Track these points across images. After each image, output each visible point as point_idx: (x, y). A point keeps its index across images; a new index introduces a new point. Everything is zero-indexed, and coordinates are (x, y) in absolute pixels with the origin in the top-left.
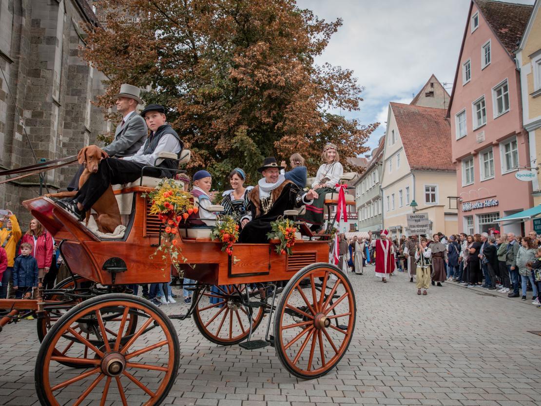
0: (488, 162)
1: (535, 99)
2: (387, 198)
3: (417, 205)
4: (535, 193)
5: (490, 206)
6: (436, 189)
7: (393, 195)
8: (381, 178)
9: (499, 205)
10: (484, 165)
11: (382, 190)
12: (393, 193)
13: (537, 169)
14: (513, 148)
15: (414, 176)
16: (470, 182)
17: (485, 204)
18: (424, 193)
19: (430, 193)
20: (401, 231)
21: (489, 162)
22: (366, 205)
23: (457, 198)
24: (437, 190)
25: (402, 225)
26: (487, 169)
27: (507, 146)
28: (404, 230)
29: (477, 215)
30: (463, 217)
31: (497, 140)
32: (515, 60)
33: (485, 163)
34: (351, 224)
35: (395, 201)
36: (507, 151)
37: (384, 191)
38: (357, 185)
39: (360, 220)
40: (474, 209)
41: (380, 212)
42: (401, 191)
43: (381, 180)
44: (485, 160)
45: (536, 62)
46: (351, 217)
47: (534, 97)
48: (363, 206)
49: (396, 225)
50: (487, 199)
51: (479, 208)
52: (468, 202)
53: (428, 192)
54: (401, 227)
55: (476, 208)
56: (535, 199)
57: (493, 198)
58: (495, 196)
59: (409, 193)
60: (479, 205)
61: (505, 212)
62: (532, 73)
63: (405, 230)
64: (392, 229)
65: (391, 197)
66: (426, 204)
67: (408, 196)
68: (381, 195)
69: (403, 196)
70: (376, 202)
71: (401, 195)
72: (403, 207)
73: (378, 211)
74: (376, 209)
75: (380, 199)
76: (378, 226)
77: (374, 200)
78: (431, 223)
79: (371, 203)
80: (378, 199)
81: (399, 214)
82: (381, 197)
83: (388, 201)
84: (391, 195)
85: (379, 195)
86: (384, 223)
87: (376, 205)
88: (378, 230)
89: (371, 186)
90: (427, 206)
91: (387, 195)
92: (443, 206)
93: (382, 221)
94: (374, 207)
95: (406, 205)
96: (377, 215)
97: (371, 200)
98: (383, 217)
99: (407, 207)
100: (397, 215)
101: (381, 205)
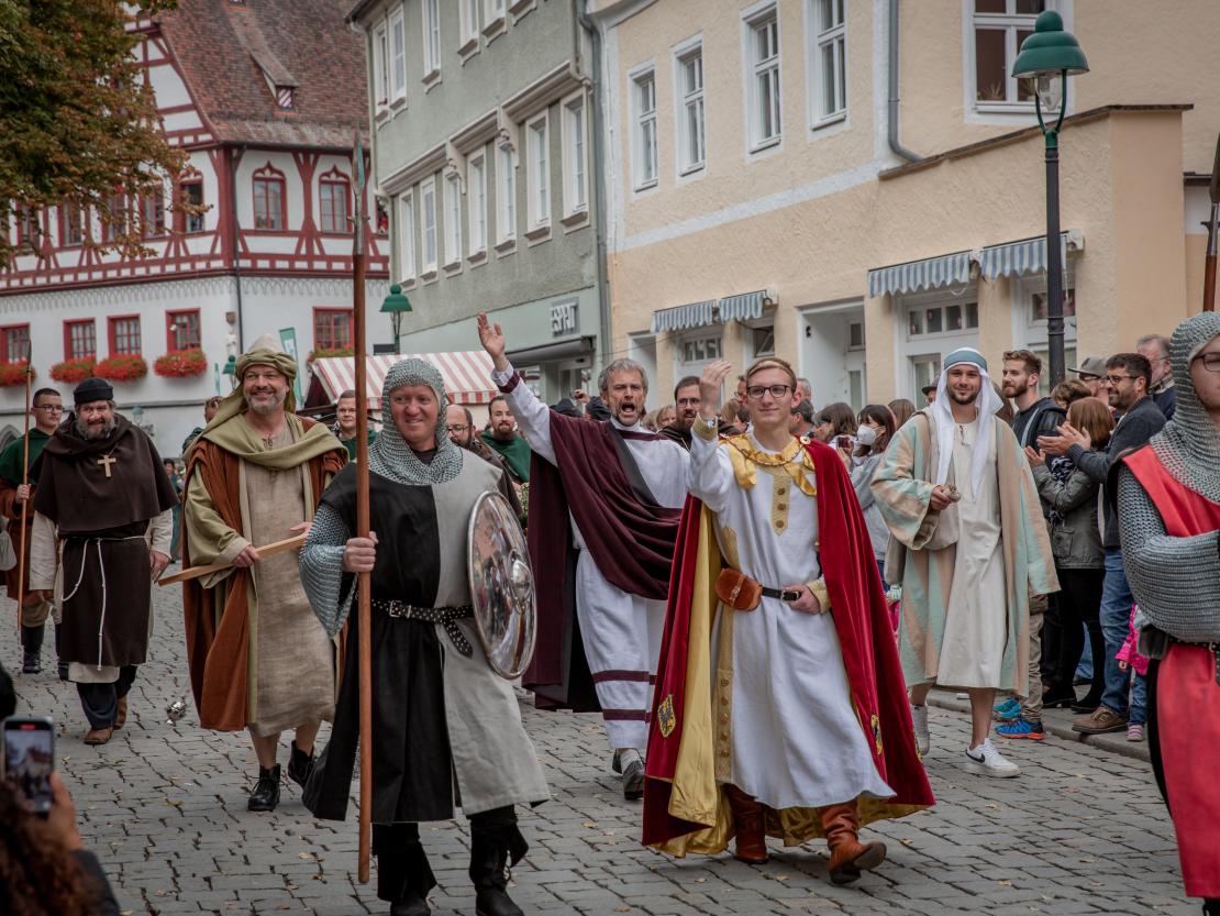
2: (633, 95)
3: (1081, 66)
7: (691, 59)
11: (593, 32)
12: (686, 46)
18: (968, 20)
19: (1012, 21)
20: (763, 337)
22: (451, 152)
25: (775, 289)
28: (791, 329)
34: (317, 311)
37: (611, 39)
38: (370, 17)
39: (407, 272)
41: (572, 205)
42: (765, 26)
46: (320, 265)
48: (434, 165)
49: (717, 295)
53: (991, 21)
54: (770, 308)
59: (848, 29)
63: (800, 324)
64: (677, 324)
65: (671, 80)
66: (980, 113)
67: (833, 54)
68: (587, 70)
69: (780, 60)
70: (538, 127)
71: (765, 55)
72: (777, 144)
73: (561, 193)
74: (537, 181)
75: (570, 106)
76: (558, 308)
77: (521, 113)
78: (1069, 255)
79: (499, 142)
80: (554, 104)
81: (746, 210)
82: (580, 84)
83: (640, 112)
84: (674, 62)
85: (567, 66)
86: (608, 282)
87: (536, 149)
88: (556, 334)
89: (499, 6)
90: (986, 126)
91: (641, 68)
92: (1174, 107)
93: (589, 268)
94: (525, 171)
95: (815, 129)
96: (549, 224)
97: (495, 113)
98: (598, 238)
99: (821, 140)
100: (726, 216)
101: (579, 146)
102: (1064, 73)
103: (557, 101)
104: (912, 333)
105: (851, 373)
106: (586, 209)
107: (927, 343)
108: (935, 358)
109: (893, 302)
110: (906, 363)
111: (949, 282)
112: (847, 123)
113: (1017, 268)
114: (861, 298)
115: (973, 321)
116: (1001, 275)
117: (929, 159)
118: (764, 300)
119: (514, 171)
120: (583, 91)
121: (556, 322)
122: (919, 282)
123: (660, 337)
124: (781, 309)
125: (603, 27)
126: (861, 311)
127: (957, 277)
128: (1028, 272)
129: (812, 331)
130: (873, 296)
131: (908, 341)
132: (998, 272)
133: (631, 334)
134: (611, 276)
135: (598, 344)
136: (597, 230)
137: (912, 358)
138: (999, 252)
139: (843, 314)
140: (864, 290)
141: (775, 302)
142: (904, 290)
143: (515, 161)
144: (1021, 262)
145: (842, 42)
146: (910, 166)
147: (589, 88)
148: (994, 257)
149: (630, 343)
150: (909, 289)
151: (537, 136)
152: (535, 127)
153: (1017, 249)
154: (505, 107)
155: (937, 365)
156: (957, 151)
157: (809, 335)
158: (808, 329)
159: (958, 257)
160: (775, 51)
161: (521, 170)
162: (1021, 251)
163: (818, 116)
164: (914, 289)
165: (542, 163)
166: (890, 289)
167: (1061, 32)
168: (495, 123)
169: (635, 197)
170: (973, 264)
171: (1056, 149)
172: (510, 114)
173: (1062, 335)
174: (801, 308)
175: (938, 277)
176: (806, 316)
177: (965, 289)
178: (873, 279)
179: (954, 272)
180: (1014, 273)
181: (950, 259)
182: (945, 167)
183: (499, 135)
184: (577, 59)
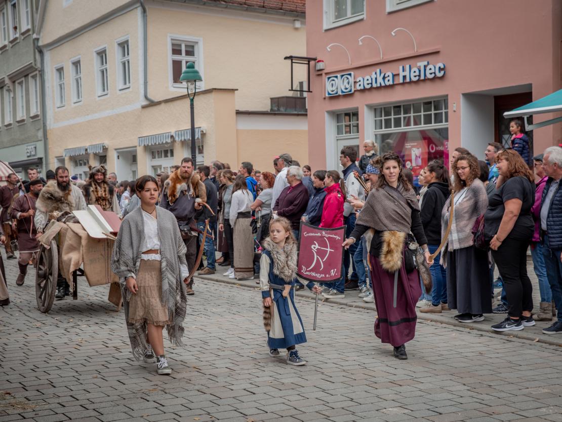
2: (56, 75)
3: (200, 80)
5: (419, 81)
6: (196, 48)
7: (77, 64)
8: (37, 17)
9: (449, 74)
11: (41, 52)
12: (75, 59)
15: (144, 11)
16: (349, 14)
17: (402, 74)
19: (183, 58)
20: (103, 159)
23: (309, 60)
24: (200, 50)
25: (107, 143)
28: (112, 156)
29: (370, 107)
30: (326, 115)
35: (83, 82)
37: (48, 55)
40: (364, 90)
41: (34, 111)
42: (102, 54)
43: (37, 23)
49: (87, 144)
50: (412, 62)
51: (377, 88)
52: (345, 73)
53: (177, 58)
54: (105, 149)
55: (371, 88)
57: (430, 58)
58: (437, 53)
59: (131, 57)
60: (380, 80)
61: (465, 95)
63: (115, 155)
64: (73, 154)
65: (69, 70)
66: (174, 87)
67: (125, 66)
68: (39, 65)
69: (108, 66)
70: (21, 83)
71: (103, 64)
72: (107, 94)
73: (29, 107)
74: (20, 103)
75: (33, 77)
76: (29, 147)
77: (14, 78)
78: (201, 134)
79: (5, 88)
80: (26, 76)
81: (96, 116)
82: (36, 70)
83: (58, 80)
84: (71, 65)
85: (31, 63)
86: (47, 139)
87: (19, 92)
88: (28, 157)
89: (5, 40)
90: (176, 92)
91: (59, 66)
92: (232, 90)
93: (40, 134)
94: (15, 99)
95: (120, 90)
96: (25, 118)
97: (4, 78)
98: (44, 123)
99: (122, 94)
100: (89, 118)
101: (36, 91)
102: (195, 81)
103: (28, 75)
104: (153, 158)
105: (133, 171)
106: (39, 113)
107: (157, 162)
108: (160, 167)
109: (147, 148)
110: (151, 168)
111: (164, 142)
112: (130, 89)
113: (186, 138)
114: (136, 147)
115: (172, 155)
116: (181, 140)
117: (158, 102)
118: (103, 147)
119: (11, 99)
120: (37, 72)
121: (28, 152)
122: (155, 142)
123: (67, 159)
124: (109, 149)
125: (45, 51)
126: (136, 151)
127: (167, 140)
128: (189, 140)
129: (120, 157)
130: (140, 146)
131: (151, 161)
132: (180, 139)
133: (56, 157)
134: (48, 137)
135: (44, 160)
136: (43, 121)
137: (153, 167)
138: (180, 133)
139: (130, 152)
140: (137, 144)
141: (107, 147)
142: (150, 144)
143: (12, 95)
144: (187, 136)
145: (128, 62)
146: (152, 104)
147: (39, 71)
148: (179, 135)
149: (56, 160)
150: (152, 144)
151: (20, 87)
152: (19, 83)
153: (185, 132)
154: (8, 76)
155: (160, 168)
156: (166, 100)
157: (118, 158)
158: (118, 156)
159: (167, 134)
160: (106, 63)
161: (14, 98)
162: (187, 133)
163: (121, 86)
164: (153, 144)
165: (22, 96)
166: (145, 144)
167: (193, 69)
168: (4, 81)
169: (57, 110)
170: (172, 137)
171: (193, 104)
172: (10, 79)
173: (195, 160)
174: (116, 149)
175: (161, 140)
176: (118, 152)
177: (169, 145)
178: (140, 140)
179: (166, 139)
180: (185, 140)
181: (165, 135)
182: (163, 105)
183: (5, 85)
184: (35, 61)
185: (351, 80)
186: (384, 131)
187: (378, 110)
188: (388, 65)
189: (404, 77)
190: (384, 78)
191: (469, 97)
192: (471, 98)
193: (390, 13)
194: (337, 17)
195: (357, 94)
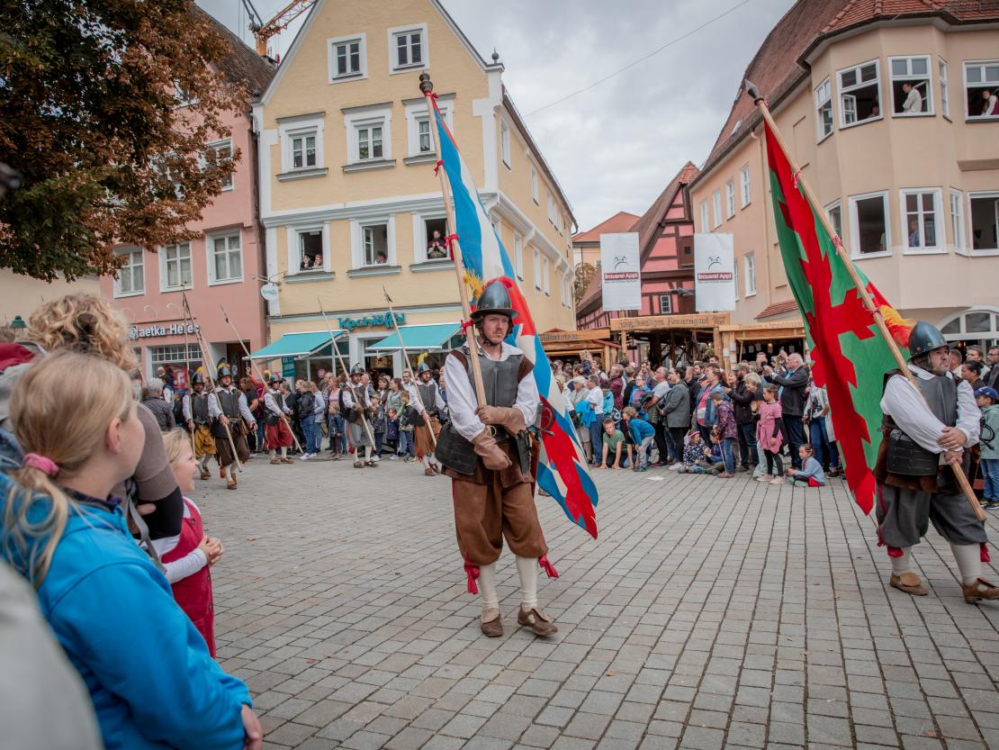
0: (175, 262)
1: (281, 184)
4: (274, 317)
5: (183, 333)
9: (202, 331)
10: (166, 265)
13: (279, 284)
14: (230, 248)
16: (132, 290)
17: (171, 329)
21: (179, 263)
26: (172, 274)
27: (218, 243)
29: (149, 347)
31: (204, 230)
32: (252, 117)
33: (169, 263)
36: (216, 250)
40: (145, 337)
44: (168, 258)
45: (287, 131)
47: (281, 181)
50: (177, 322)
51: (157, 336)
52: (132, 326)
55: (151, 336)
56: (273, 327)
57: (190, 321)
58: (194, 319)
60: (157, 332)
61: (212, 344)
62: (278, 145)
185: (136, 331)
186: (158, 362)
187: (154, 349)
188: (163, 324)
189: (173, 331)
190: (159, 331)
191: (213, 344)
192: (215, 345)
193: (163, 293)
194: (124, 290)
195: (141, 339)
